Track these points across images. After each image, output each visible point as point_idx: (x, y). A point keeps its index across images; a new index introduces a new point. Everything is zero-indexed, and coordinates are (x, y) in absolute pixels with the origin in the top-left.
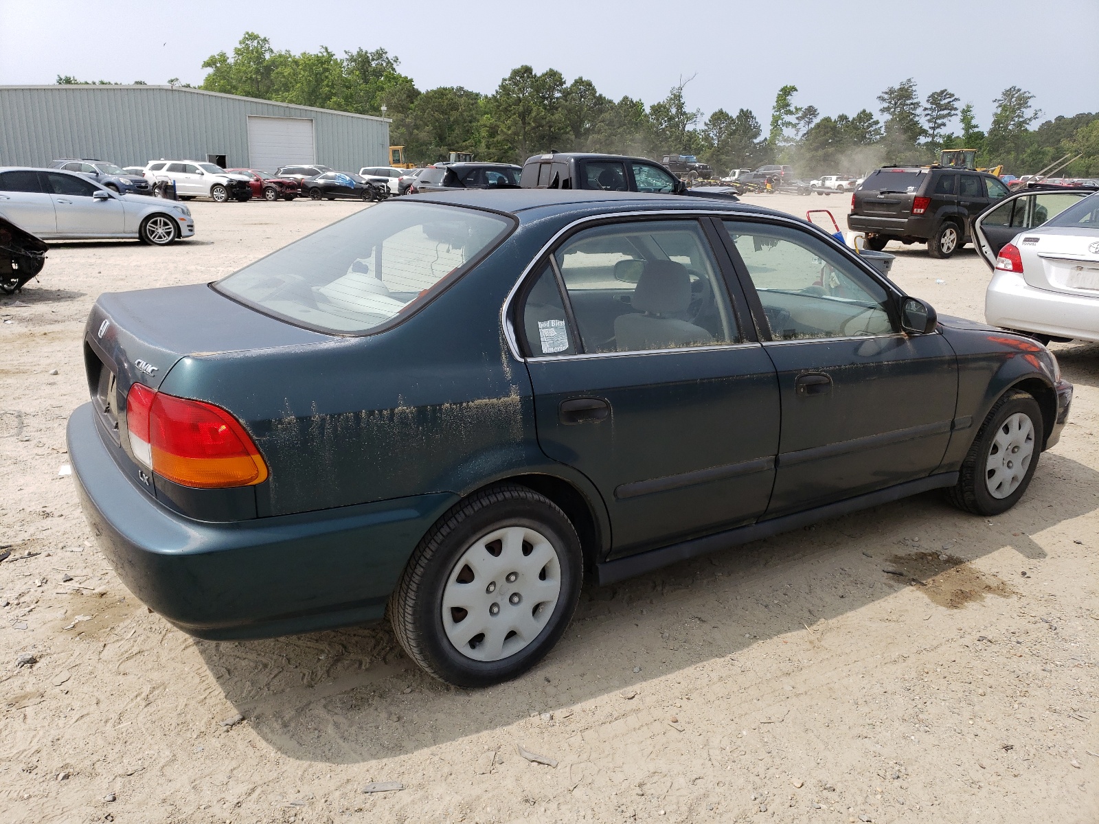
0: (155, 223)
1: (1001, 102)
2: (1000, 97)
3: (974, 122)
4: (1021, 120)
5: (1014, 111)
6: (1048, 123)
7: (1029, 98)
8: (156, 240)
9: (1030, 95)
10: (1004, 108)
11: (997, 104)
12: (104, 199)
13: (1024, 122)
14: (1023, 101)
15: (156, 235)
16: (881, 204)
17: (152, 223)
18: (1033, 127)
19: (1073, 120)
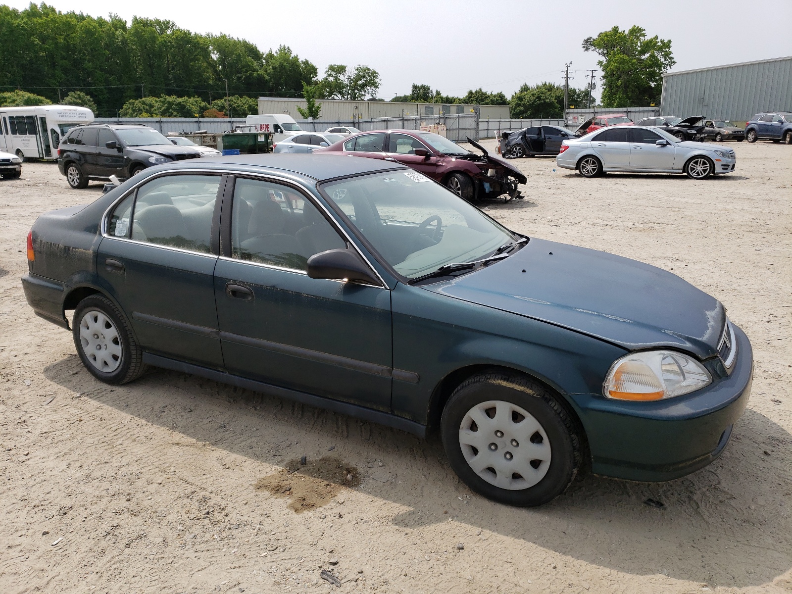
0: (696, 163)
8: (695, 175)
12: (664, 146)
15: (695, 171)
17: (694, 163)
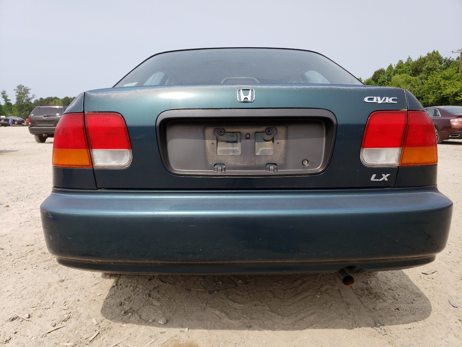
1: (17, 91)
2: (16, 88)
3: (8, 98)
4: (28, 98)
5: (24, 94)
6: (37, 100)
7: (29, 89)
9: (28, 89)
10: (20, 93)
11: (15, 91)
13: (29, 99)
14: (26, 91)
16: (45, 121)
18: (33, 101)
19: (46, 100)
